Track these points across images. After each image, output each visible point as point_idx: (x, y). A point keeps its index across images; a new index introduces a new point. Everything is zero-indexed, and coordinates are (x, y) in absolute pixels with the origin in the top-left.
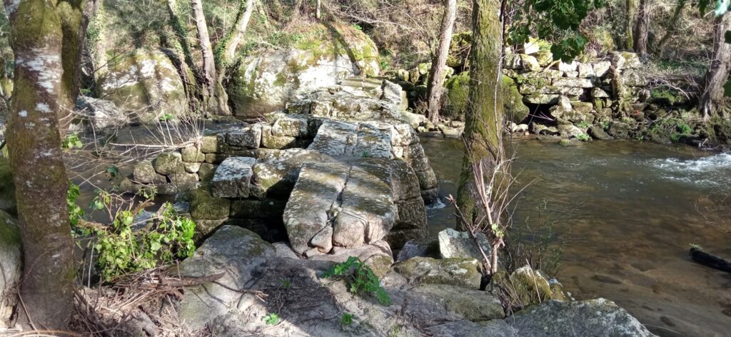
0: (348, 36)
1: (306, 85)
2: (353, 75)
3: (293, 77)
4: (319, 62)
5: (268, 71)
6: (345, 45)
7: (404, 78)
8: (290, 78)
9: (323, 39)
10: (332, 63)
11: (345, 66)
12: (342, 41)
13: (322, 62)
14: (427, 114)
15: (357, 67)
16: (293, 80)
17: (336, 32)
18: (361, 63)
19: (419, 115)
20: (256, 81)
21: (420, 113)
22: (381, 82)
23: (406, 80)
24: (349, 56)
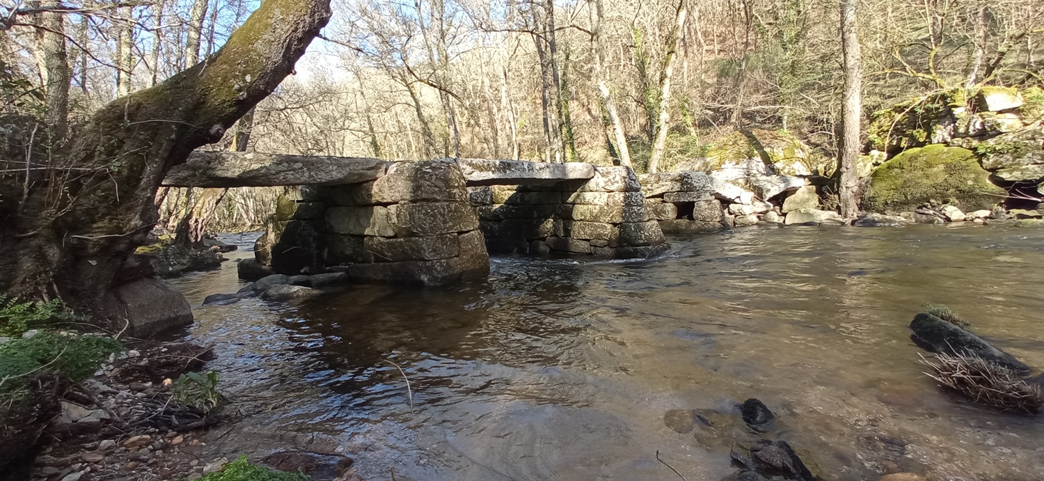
0: (765, 139)
9: (734, 144)
12: (757, 144)
14: (839, 209)
15: (772, 168)
17: (750, 136)
18: (778, 165)
19: (829, 212)
21: (829, 209)
23: (820, 174)
24: (762, 159)
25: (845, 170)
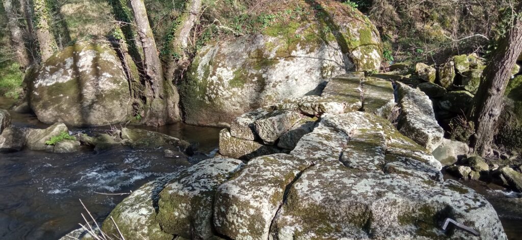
0: (338, 15)
1: (274, 86)
2: (344, 72)
3: (256, 75)
4: (294, 53)
5: (223, 66)
6: (335, 29)
7: (428, 78)
8: (252, 76)
9: (302, 20)
10: (313, 54)
11: (333, 59)
12: (330, 22)
13: (299, 53)
14: (472, 142)
15: (351, 59)
16: (256, 79)
17: (321, 10)
18: (356, 54)
19: (457, 142)
20: (209, 78)
21: (458, 139)
22: (390, 84)
23: (431, 81)
24: (339, 44)
25: (495, 92)
